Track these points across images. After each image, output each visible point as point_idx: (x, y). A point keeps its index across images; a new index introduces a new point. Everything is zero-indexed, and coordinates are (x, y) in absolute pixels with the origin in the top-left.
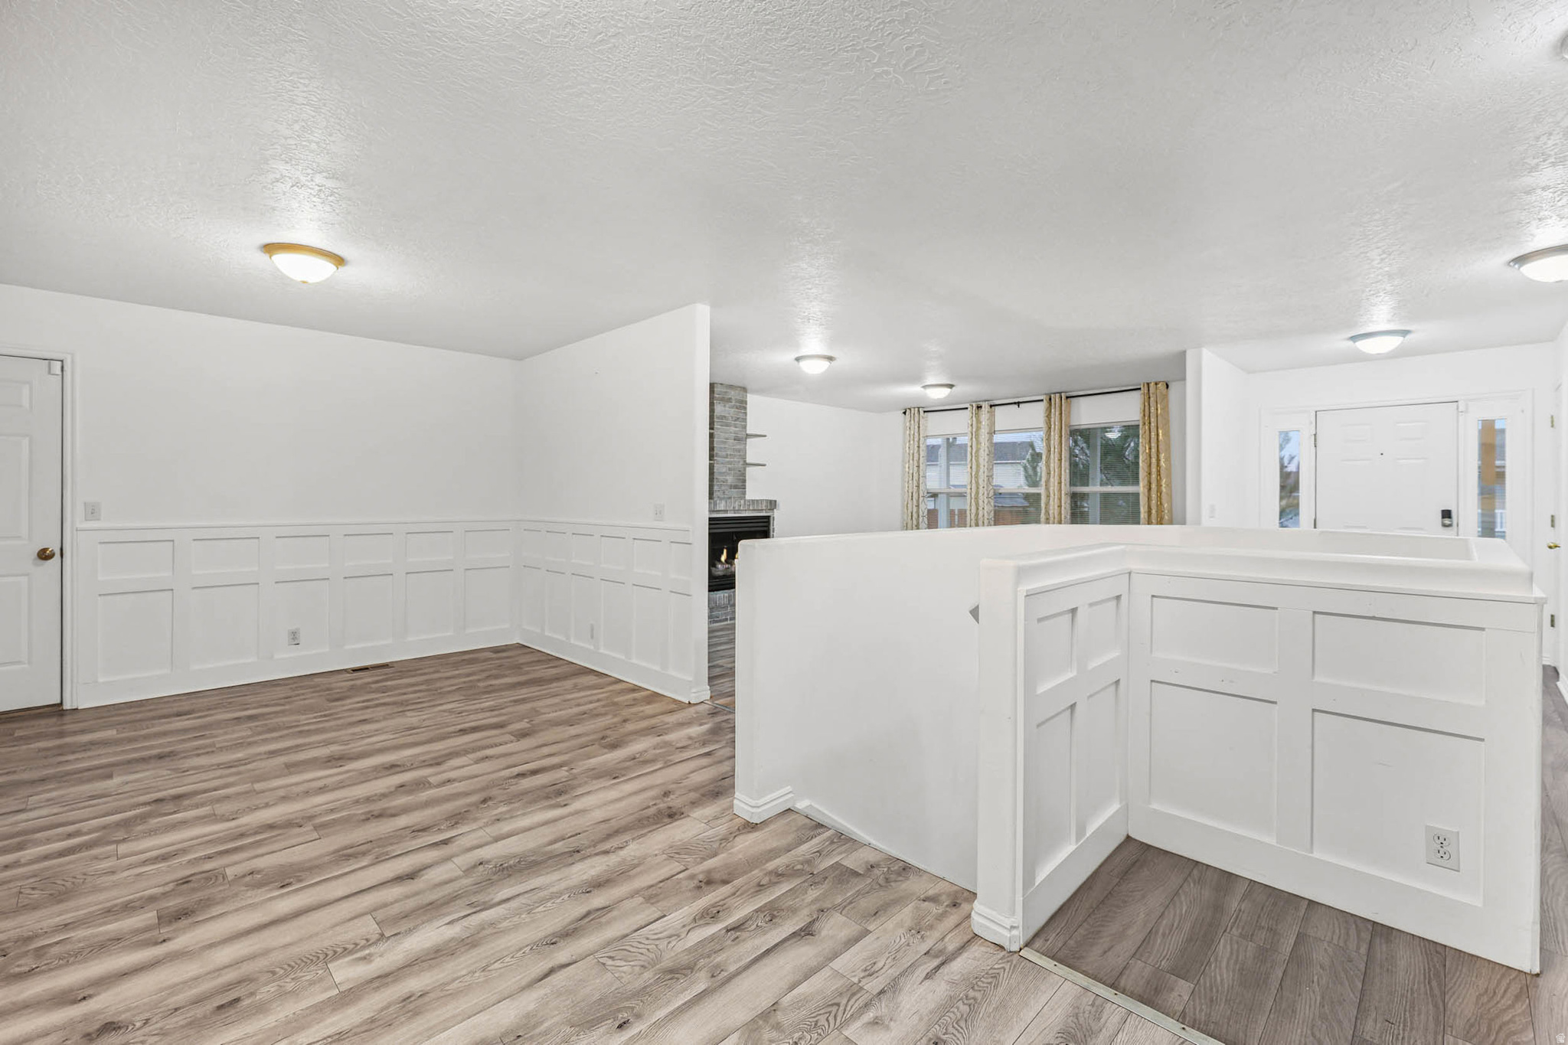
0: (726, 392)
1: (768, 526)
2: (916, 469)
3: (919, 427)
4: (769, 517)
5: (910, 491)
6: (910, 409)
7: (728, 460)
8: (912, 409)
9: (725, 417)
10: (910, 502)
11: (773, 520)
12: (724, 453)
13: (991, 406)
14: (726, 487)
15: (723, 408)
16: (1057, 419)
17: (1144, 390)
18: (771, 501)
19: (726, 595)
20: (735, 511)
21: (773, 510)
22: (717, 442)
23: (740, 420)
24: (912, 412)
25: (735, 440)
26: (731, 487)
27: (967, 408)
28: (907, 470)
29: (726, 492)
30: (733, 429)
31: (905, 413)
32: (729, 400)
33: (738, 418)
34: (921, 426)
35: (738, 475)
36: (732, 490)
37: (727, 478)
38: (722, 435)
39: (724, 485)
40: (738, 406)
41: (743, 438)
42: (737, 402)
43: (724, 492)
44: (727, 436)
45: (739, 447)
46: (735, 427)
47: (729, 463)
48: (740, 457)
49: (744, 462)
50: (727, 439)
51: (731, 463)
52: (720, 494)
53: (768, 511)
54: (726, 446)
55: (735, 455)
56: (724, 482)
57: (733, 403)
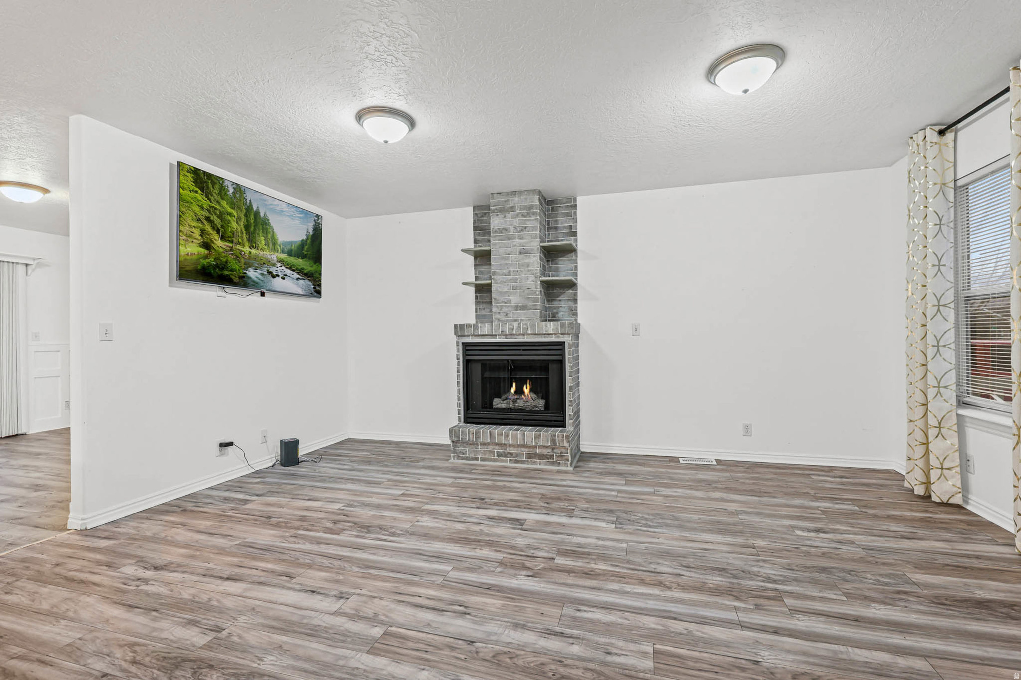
0: (506, 201)
1: (562, 355)
4: (562, 343)
7: (511, 277)
9: (506, 229)
11: (570, 347)
12: (505, 271)
14: (510, 309)
15: (502, 220)
20: (503, 334)
22: (495, 259)
23: (528, 229)
25: (520, 253)
26: (517, 308)
29: (511, 315)
30: (517, 241)
32: (512, 209)
33: (526, 228)
35: (529, 294)
36: (519, 311)
37: (510, 298)
38: (502, 250)
39: (506, 306)
40: (527, 213)
41: (532, 249)
42: (524, 209)
43: (507, 315)
44: (509, 250)
45: (527, 261)
46: (520, 239)
47: (513, 281)
48: (530, 272)
49: (536, 277)
50: (509, 254)
51: (516, 281)
52: (502, 317)
53: (562, 336)
54: (507, 262)
55: (522, 271)
56: (505, 303)
57: (518, 211)
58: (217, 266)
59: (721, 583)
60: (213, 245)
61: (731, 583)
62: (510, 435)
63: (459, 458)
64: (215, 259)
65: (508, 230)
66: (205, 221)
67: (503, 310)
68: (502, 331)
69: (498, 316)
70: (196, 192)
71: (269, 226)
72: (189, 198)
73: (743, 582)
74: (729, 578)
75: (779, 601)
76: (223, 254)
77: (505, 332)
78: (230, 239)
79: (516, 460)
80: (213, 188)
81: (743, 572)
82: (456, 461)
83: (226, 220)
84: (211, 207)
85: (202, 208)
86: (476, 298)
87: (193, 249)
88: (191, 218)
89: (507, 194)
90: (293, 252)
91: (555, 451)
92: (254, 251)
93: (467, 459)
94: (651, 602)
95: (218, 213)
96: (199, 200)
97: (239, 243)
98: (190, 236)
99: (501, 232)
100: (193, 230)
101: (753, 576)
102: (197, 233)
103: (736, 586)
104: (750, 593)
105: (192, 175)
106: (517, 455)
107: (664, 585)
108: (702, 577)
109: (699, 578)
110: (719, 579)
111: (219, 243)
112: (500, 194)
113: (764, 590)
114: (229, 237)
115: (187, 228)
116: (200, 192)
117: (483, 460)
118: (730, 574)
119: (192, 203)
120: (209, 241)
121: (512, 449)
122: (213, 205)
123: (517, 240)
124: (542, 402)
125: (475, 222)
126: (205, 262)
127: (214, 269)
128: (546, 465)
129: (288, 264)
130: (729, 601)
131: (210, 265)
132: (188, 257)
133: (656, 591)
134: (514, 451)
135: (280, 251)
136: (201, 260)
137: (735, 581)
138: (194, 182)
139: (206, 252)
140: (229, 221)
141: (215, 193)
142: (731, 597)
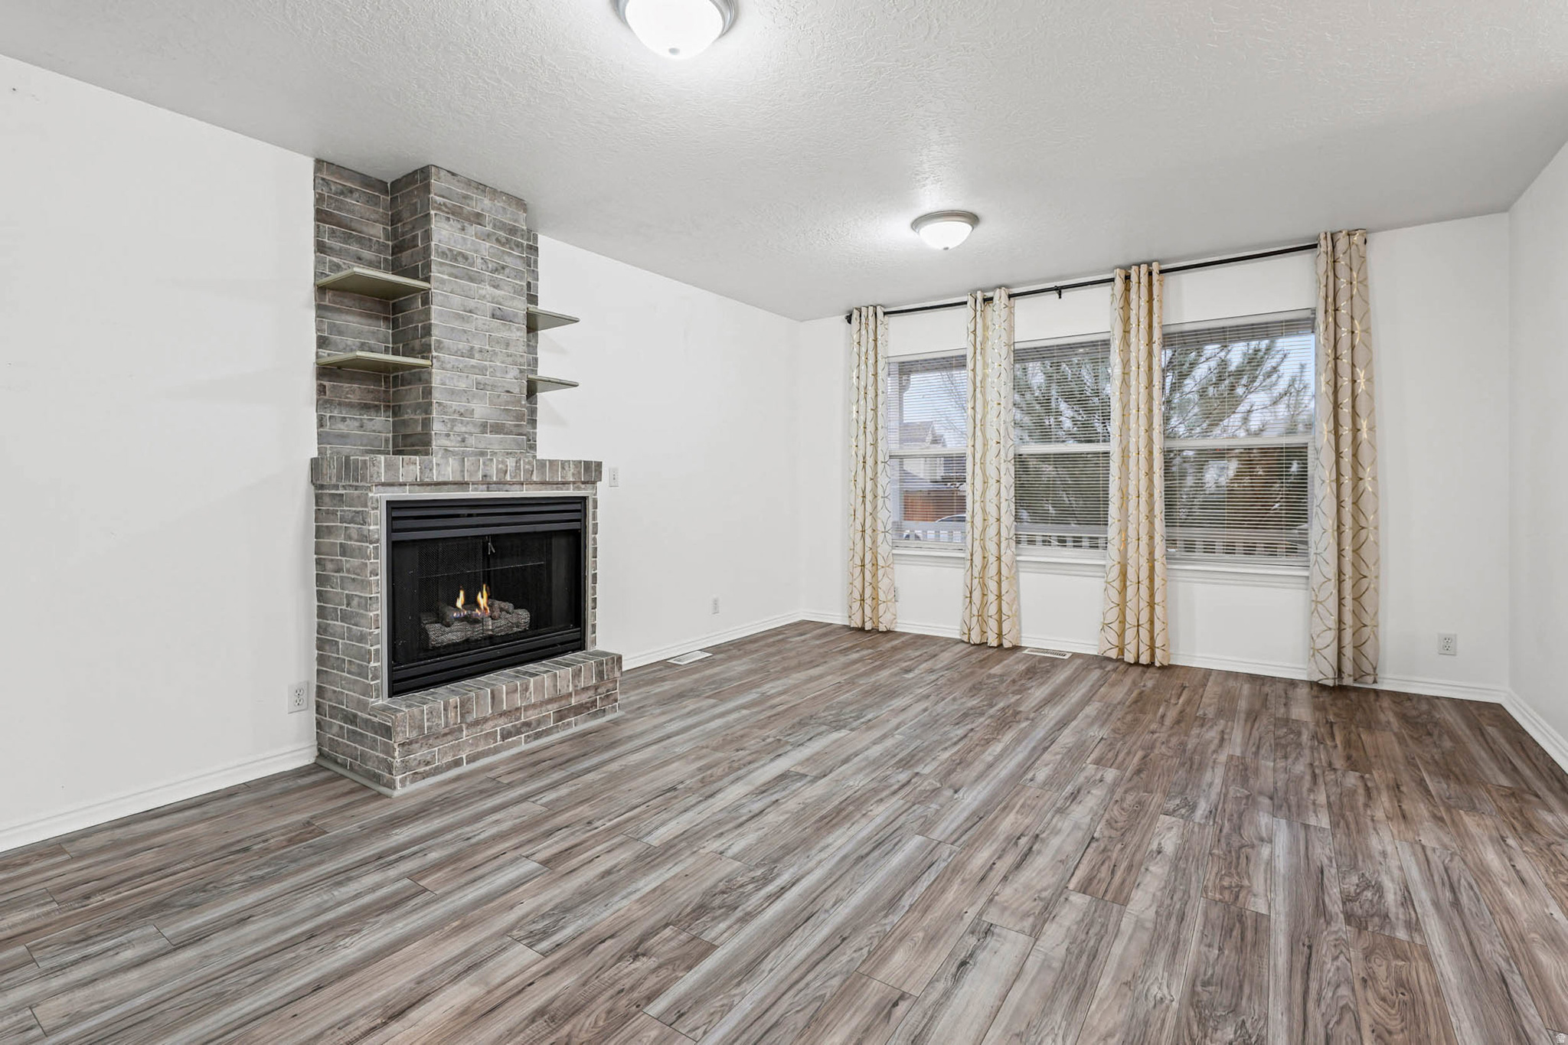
0: (466, 197)
1: (583, 520)
2: (870, 414)
3: (875, 340)
4: (584, 499)
5: (861, 453)
6: (860, 310)
7: (473, 362)
8: (864, 310)
9: (466, 258)
10: (861, 473)
11: (595, 507)
12: (463, 346)
13: (1010, 296)
14: (470, 428)
15: (458, 235)
16: (1144, 312)
17: (1325, 246)
18: (588, 465)
19: (454, 700)
20: (488, 484)
21: (594, 483)
22: (441, 314)
23: (507, 271)
24: (864, 313)
25: (493, 316)
26: (484, 427)
27: (966, 303)
28: (855, 415)
29: (471, 440)
30: (488, 290)
31: (849, 319)
32: (478, 219)
33: (503, 268)
34: (879, 337)
35: (507, 403)
36: (488, 435)
37: (472, 405)
38: (456, 299)
39: (462, 422)
40: (507, 239)
41: (516, 315)
42: (500, 229)
43: (463, 441)
44: (471, 304)
45: (505, 334)
46: (494, 287)
47: (477, 371)
48: (510, 359)
49: (521, 371)
50: (470, 312)
51: (483, 371)
52: (451, 443)
53: (583, 486)
54: (467, 327)
55: (495, 353)
56: (461, 415)
57: (489, 228)
62: (532, 684)
63: (417, 777)
65: (470, 260)
67: (455, 429)
68: (485, 476)
69: (445, 442)
77: (491, 477)
79: (536, 734)
82: (411, 788)
86: (321, 390)
89: (469, 183)
91: (599, 691)
93: (437, 771)
99: (456, 260)
106: (539, 722)
112: (453, 174)
117: (471, 759)
121: (530, 712)
123: (488, 287)
124: (523, 616)
125: (319, 199)
128: (585, 721)
134: (532, 716)
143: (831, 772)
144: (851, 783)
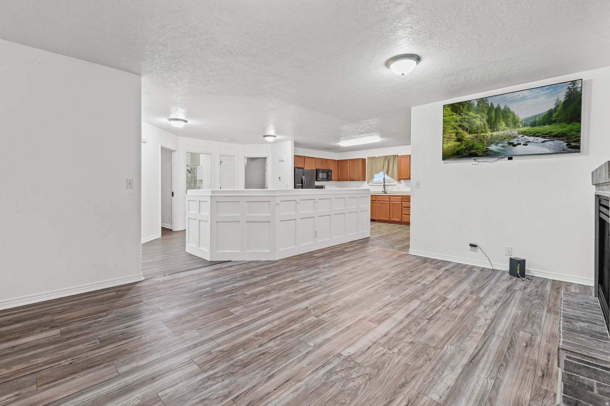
58: (466, 149)
59: (237, 355)
60: (463, 138)
61: (232, 359)
64: (465, 145)
66: (458, 128)
70: (453, 115)
71: (509, 112)
72: (449, 120)
73: (226, 364)
74: (236, 362)
75: (200, 364)
76: (471, 142)
78: (475, 132)
80: (463, 108)
81: (232, 373)
83: (472, 122)
84: (461, 119)
85: (456, 121)
87: (452, 144)
88: (450, 129)
90: (537, 123)
92: (495, 133)
94: (255, 326)
95: (467, 120)
96: (454, 119)
97: (483, 132)
98: (449, 138)
100: (452, 134)
101: (224, 373)
102: (454, 135)
103: (228, 359)
104: (218, 359)
105: (450, 107)
107: (260, 336)
108: (250, 353)
109: (250, 350)
110: (240, 358)
111: (467, 136)
113: (212, 367)
114: (474, 131)
115: (448, 134)
116: (455, 114)
118: (237, 366)
119: (450, 121)
120: (461, 137)
122: (464, 117)
126: (459, 149)
127: (465, 151)
129: (531, 133)
130: (225, 347)
131: (462, 149)
132: (449, 149)
133: (260, 331)
135: (521, 126)
136: (456, 148)
137: (231, 362)
138: (451, 111)
139: (459, 143)
140: (475, 121)
141: (465, 110)
142: (225, 350)
143: (357, 321)
144: (348, 315)
